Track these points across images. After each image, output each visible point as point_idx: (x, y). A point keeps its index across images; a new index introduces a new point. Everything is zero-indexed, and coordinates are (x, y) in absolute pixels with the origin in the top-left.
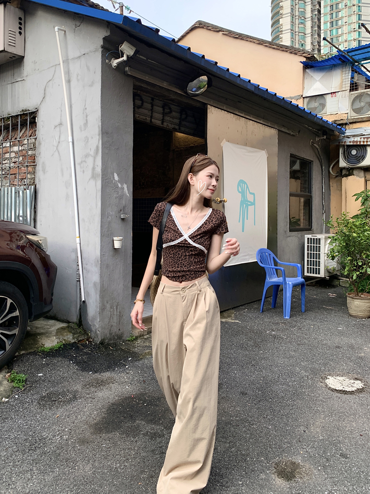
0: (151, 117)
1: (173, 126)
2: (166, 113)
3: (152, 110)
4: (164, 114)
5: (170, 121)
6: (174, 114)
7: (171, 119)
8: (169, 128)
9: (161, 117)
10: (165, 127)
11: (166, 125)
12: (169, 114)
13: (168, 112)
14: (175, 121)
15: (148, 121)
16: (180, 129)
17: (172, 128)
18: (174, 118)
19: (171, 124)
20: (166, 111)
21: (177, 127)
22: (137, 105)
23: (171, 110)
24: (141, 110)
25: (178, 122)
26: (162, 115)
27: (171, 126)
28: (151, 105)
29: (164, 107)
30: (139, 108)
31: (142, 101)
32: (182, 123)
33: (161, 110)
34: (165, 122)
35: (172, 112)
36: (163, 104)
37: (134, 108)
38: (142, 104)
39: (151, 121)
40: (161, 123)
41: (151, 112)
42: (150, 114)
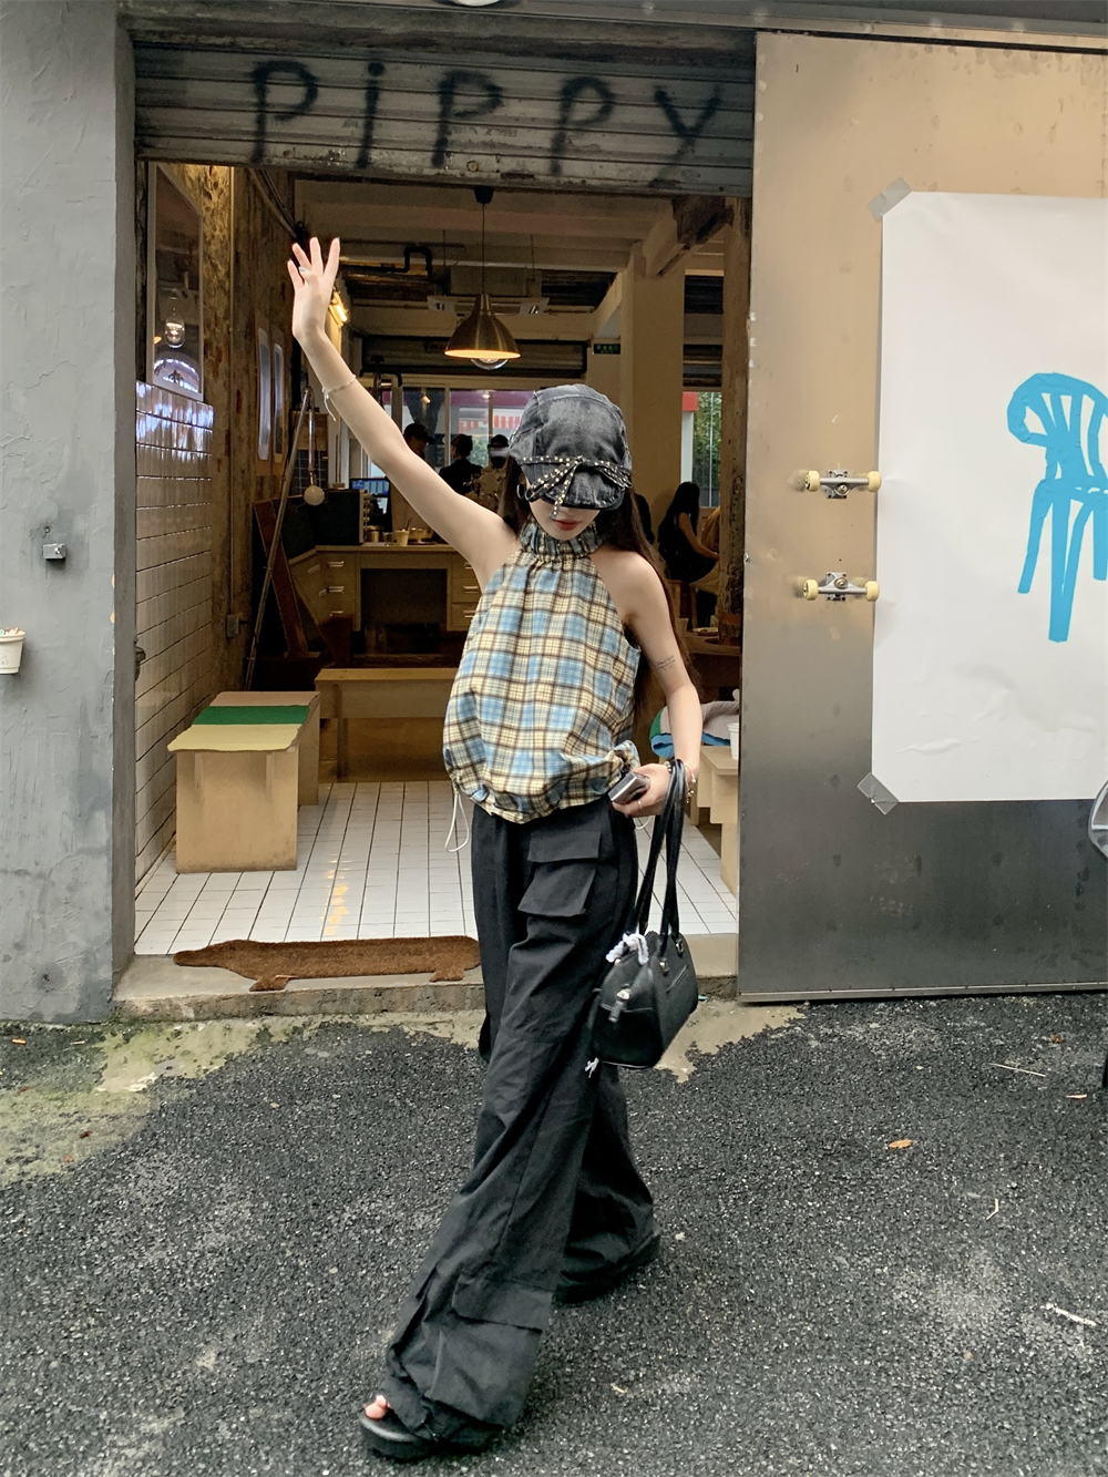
0: (367, 143)
1: (509, 165)
2: (464, 114)
3: (371, 115)
4: (445, 120)
5: (492, 145)
6: (513, 109)
7: (496, 137)
8: (484, 175)
9: (429, 133)
10: (456, 173)
11: (464, 165)
12: (484, 113)
13: (474, 108)
14: (524, 138)
15: (343, 162)
16: (556, 170)
17: (499, 175)
18: (513, 129)
19: (497, 155)
20: (462, 102)
21: (539, 166)
22: (280, 105)
23: (495, 96)
24: (301, 125)
25: (543, 139)
26: (435, 127)
27: (496, 166)
28: (364, 92)
29: (446, 90)
30: (291, 118)
31: (311, 84)
32: (571, 142)
33: (431, 104)
34: (457, 155)
35: (505, 101)
36: (442, 78)
37: (261, 122)
38: (312, 95)
39: (363, 161)
40: (428, 163)
41: (361, 122)
42: (357, 131)
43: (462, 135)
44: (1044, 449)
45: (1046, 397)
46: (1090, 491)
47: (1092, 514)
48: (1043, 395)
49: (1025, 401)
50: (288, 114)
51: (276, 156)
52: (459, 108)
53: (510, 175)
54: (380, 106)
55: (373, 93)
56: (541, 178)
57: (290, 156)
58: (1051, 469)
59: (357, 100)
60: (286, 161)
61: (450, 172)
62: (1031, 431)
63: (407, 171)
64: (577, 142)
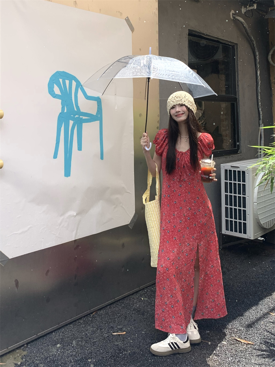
44: (60, 101)
45: (61, 80)
46: (75, 117)
47: (76, 125)
48: (60, 79)
49: (54, 81)
58: (63, 108)
62: (56, 93)
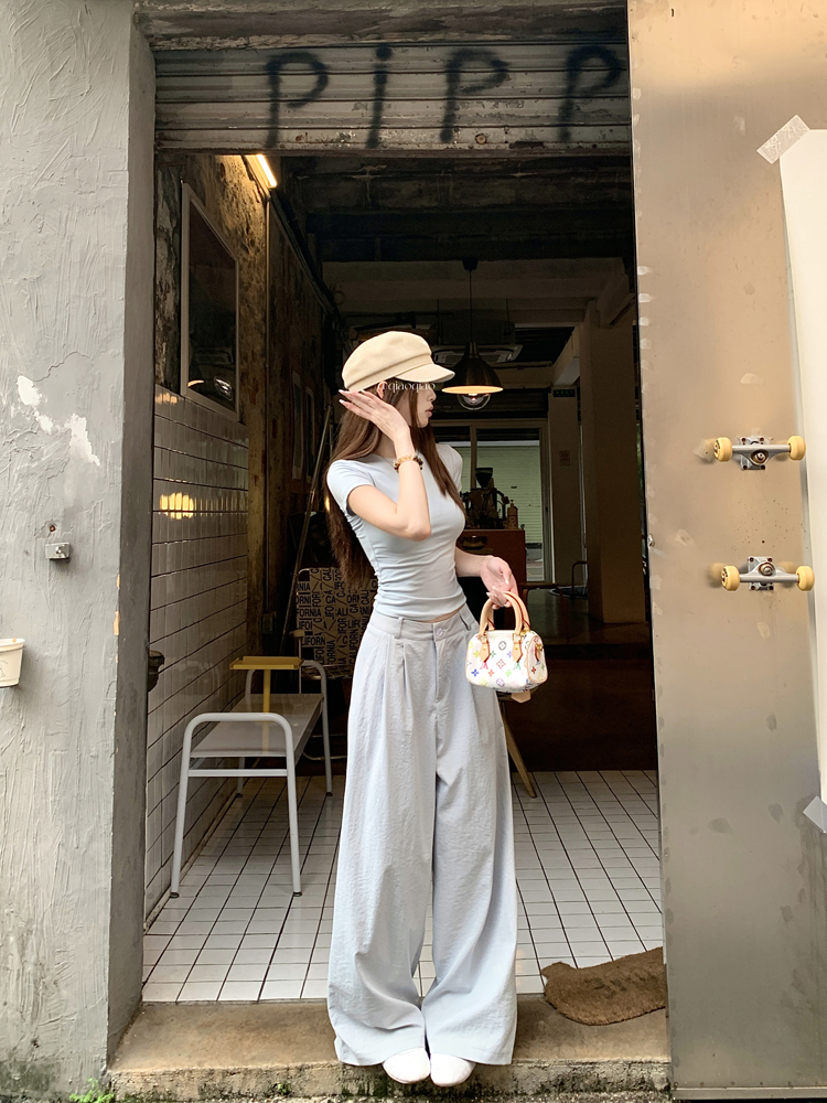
0: (377, 124)
1: (517, 135)
2: (471, 90)
3: (379, 97)
4: (452, 98)
5: (499, 116)
6: (520, 81)
8: (493, 147)
9: (437, 110)
10: (465, 146)
11: (472, 138)
12: (491, 87)
13: (480, 84)
14: (531, 108)
15: (354, 143)
16: (565, 137)
17: (507, 145)
18: (520, 101)
19: (504, 127)
20: (467, 79)
21: (547, 135)
22: (291, 94)
23: (501, 71)
24: (313, 110)
25: (549, 108)
26: (441, 104)
27: (504, 138)
28: (373, 76)
29: (452, 70)
30: (303, 104)
31: (322, 72)
32: (579, 109)
33: (438, 82)
34: (465, 130)
35: (511, 75)
36: (447, 58)
37: (274, 110)
38: (323, 82)
39: (373, 141)
40: (437, 139)
41: (370, 104)
42: (366, 112)
43: (470, 109)
50: (299, 102)
51: (289, 142)
52: (465, 85)
53: (519, 144)
54: (388, 89)
55: (381, 76)
56: (550, 146)
57: (303, 140)
59: (366, 83)
60: (299, 146)
61: (458, 146)
63: (416, 147)
64: (584, 108)
